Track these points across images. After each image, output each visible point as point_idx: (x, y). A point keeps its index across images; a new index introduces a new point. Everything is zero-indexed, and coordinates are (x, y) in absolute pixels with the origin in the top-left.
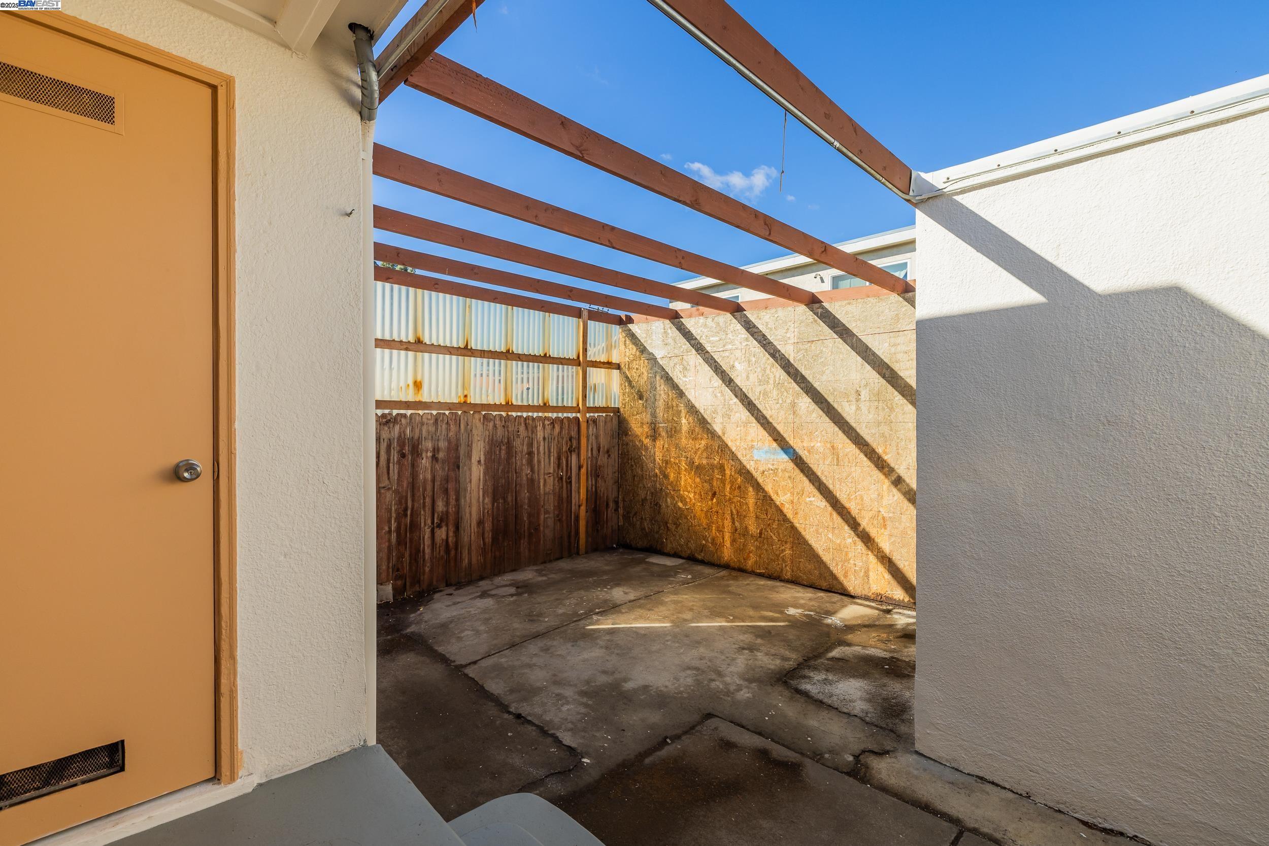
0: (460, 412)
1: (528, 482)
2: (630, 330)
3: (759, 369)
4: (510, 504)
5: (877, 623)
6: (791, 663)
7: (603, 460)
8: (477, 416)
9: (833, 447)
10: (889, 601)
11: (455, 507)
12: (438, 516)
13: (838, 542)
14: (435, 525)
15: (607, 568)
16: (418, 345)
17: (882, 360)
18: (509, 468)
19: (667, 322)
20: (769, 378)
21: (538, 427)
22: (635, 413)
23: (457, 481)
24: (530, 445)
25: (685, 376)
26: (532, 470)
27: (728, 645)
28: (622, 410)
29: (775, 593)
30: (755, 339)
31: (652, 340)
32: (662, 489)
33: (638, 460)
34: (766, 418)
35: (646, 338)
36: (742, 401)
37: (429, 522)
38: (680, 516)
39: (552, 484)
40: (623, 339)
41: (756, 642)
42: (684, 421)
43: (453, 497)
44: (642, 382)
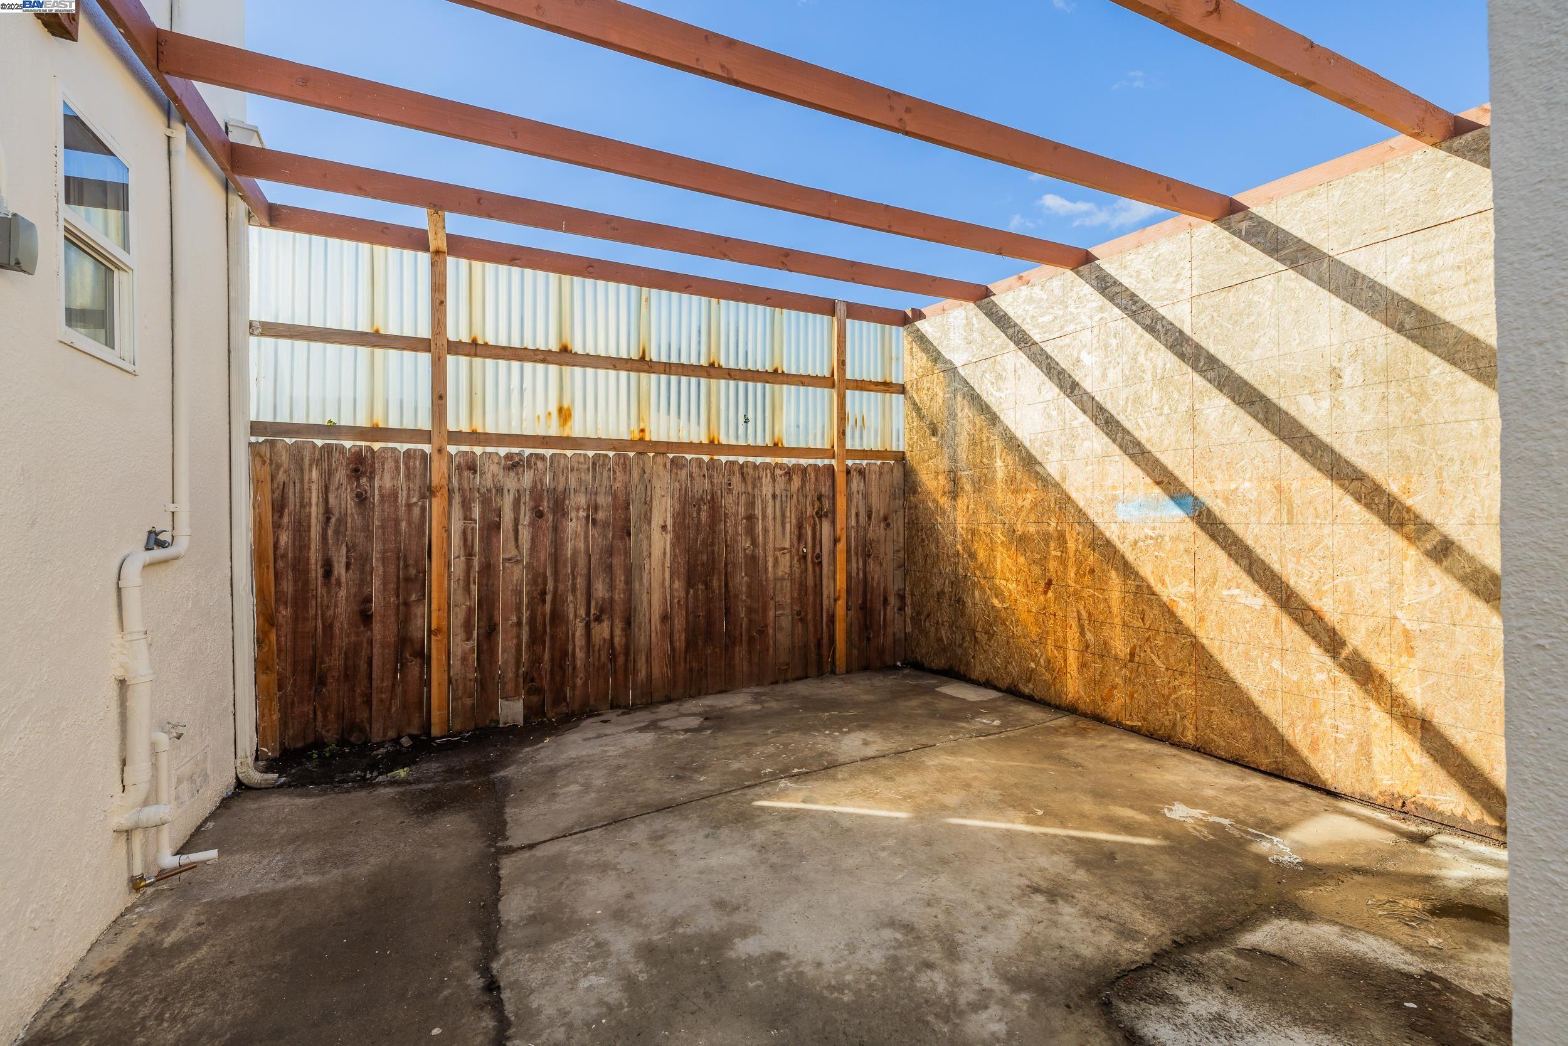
0: (632, 454)
1: (746, 561)
2: (918, 330)
3: (1125, 358)
4: (717, 591)
5: (1390, 866)
6: (1139, 947)
7: (876, 531)
8: (659, 459)
9: (1278, 488)
10: (1426, 814)
11: (624, 593)
12: (597, 603)
13: (1295, 678)
14: (592, 618)
15: (865, 697)
16: (564, 356)
17: (1395, 295)
18: (713, 538)
19: (971, 305)
20: (1143, 371)
21: (764, 478)
22: (927, 457)
23: (627, 552)
24: (751, 504)
25: (999, 390)
26: (754, 543)
27: (1005, 877)
28: (908, 455)
29: (1155, 769)
30: (1117, 305)
31: (949, 339)
32: (966, 576)
33: (931, 532)
34: (1139, 444)
35: (940, 338)
36: (1094, 418)
37: (582, 612)
38: (995, 619)
39: (788, 564)
40: (909, 346)
41: (1072, 877)
42: (999, 463)
43: (620, 578)
44: (935, 408)
